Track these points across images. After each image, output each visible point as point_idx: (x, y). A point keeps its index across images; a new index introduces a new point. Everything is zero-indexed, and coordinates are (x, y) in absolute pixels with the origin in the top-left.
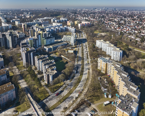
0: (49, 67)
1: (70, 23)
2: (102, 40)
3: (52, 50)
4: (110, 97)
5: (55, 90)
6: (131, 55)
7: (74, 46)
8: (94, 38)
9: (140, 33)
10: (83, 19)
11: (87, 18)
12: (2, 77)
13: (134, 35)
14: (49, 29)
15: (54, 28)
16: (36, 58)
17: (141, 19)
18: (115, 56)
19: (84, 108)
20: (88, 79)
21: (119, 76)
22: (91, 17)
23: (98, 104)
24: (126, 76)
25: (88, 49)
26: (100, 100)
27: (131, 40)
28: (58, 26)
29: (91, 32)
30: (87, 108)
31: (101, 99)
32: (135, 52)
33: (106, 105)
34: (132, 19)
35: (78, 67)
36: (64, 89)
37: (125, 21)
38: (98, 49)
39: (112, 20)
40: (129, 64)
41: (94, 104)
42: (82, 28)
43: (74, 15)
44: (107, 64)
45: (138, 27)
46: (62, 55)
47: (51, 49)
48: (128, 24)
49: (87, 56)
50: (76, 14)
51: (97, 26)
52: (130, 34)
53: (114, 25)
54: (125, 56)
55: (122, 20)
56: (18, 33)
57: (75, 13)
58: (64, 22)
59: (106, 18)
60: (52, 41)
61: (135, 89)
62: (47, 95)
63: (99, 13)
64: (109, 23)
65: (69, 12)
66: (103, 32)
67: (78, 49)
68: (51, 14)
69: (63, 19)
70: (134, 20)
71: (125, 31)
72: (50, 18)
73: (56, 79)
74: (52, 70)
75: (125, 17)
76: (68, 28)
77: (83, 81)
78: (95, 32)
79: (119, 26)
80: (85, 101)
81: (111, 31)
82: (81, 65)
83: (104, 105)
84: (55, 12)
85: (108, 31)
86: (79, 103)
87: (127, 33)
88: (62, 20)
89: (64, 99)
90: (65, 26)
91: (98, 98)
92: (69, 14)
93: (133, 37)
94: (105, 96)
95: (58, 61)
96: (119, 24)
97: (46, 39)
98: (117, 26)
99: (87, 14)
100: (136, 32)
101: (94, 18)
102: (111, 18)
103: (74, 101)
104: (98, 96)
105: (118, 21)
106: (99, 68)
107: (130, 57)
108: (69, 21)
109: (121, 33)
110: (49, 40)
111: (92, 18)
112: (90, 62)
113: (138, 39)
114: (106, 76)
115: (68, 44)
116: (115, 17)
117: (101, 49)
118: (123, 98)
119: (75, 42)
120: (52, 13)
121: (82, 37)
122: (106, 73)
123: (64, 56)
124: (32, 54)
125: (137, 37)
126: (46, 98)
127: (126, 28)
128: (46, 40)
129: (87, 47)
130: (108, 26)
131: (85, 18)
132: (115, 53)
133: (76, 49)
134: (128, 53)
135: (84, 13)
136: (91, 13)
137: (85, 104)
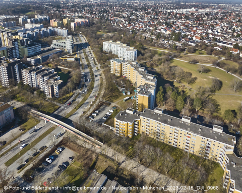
0: (50, 78)
1: (56, 23)
2: (111, 41)
3: (41, 61)
4: (129, 93)
5: (65, 101)
6: (147, 53)
7: (73, 53)
8: (99, 40)
9: (156, 29)
10: (74, 16)
11: (80, 15)
13: (149, 33)
14: (24, 34)
15: (32, 32)
17: (156, 12)
18: (129, 57)
19: (104, 108)
20: (101, 84)
21: (137, 72)
22: (86, 12)
23: (117, 102)
24: (143, 70)
25: (93, 54)
27: (145, 39)
28: (36, 28)
29: (93, 33)
30: (107, 107)
31: (120, 98)
32: (150, 51)
33: (126, 100)
34: (146, 13)
35: (86, 75)
36: (76, 98)
37: (136, 16)
38: (107, 53)
39: (119, 14)
40: (146, 63)
41: (113, 102)
42: (77, 28)
43: (56, 10)
44: (121, 64)
45: (153, 22)
46: (60, 65)
48: (141, 19)
49: (95, 62)
50: (61, 8)
51: (99, 25)
52: (144, 31)
53: (122, 22)
54: (140, 55)
55: (132, 14)
57: (58, 7)
58: (44, 22)
59: (110, 13)
60: (38, 49)
61: (152, 78)
62: (57, 107)
63: (98, 5)
64: (115, 20)
65: (47, 5)
66: (110, 32)
67: (80, 56)
68: (13, 9)
69: (40, 17)
70: (148, 14)
71: (138, 28)
72: (14, 16)
73: (65, 88)
74: (54, 80)
75: (136, 10)
76: (56, 29)
77: (96, 87)
78: (98, 33)
79: (129, 23)
80: (104, 102)
81: (120, 30)
82: (88, 73)
83: (124, 101)
84: (18, 5)
85: (115, 30)
86: (98, 105)
87: (141, 30)
88: (41, 19)
89: (80, 106)
90: (49, 28)
91: (117, 97)
92: (46, 8)
93: (147, 36)
94: (124, 94)
96: (130, 21)
98: (127, 22)
99: (78, 8)
100: (151, 28)
101: (92, 13)
102: (117, 13)
103: (91, 105)
104: (116, 95)
105: (128, 16)
106: (112, 72)
107: (146, 55)
108: (53, 20)
109: (133, 31)
110: (33, 48)
111: (88, 13)
112: (99, 68)
113: (154, 37)
114: (122, 78)
115: (62, 51)
116: (123, 11)
117: (111, 52)
118: (142, 87)
119: (73, 48)
120: (13, 7)
121: (80, 40)
122: (121, 75)
123: (63, 67)
124: (16, 67)
125: (152, 34)
126: (57, 110)
127: (139, 25)
128: (27, 48)
129: (92, 52)
130: (114, 24)
131: (77, 15)
132: (129, 54)
133: (76, 56)
134: (143, 52)
135: (73, 6)
136: (86, 6)
137: (104, 104)
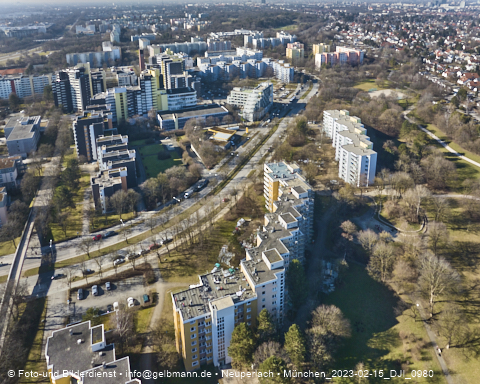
1: (291, 51)
2: (343, 112)
3: (176, 126)
5: (102, 226)
7: (251, 123)
12: (3, 175)
14: (210, 66)
15: (226, 64)
19: (133, 284)
26: (189, 278)
30: (139, 287)
35: (207, 183)
38: (319, 141)
40: (384, 199)
41: (165, 281)
46: (195, 145)
47: (173, 125)
49: (266, 156)
57: (352, 18)
60: (188, 101)
62: (76, 233)
67: (257, 133)
76: (274, 64)
80: (149, 270)
89: (105, 253)
90: (264, 60)
99: (390, 23)
104: (194, 266)
108: (293, 44)
109: (460, 94)
110: (178, 97)
111: (399, 35)
115: (229, 114)
121: (304, 96)
123: (197, 148)
126: (66, 240)
128: (167, 95)
130: (431, 67)
132: (347, 157)
133: (246, 130)
136: (414, 18)
137: (144, 276)
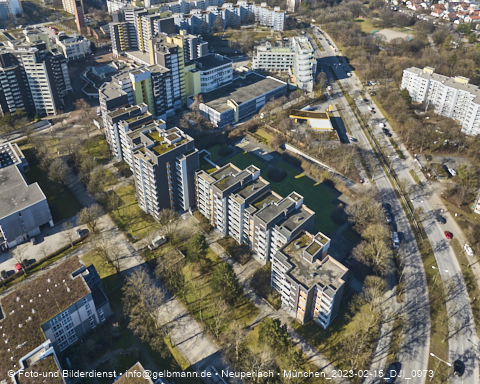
2: (428, 70)
12: (74, 315)
14: (184, 17)
15: (203, 13)
16: (204, 181)
35: (388, 209)
47: (233, 116)
49: (394, 143)
56: (61, 39)
67: (339, 109)
74: (315, 258)
76: (255, 9)
90: (239, 3)
95: (285, 175)
97: (198, 68)
110: (213, 72)
112: (422, 177)
119: (314, 75)
121: (321, 47)
123: (300, 149)
128: (199, 72)
129: (368, 97)
133: (329, 108)
